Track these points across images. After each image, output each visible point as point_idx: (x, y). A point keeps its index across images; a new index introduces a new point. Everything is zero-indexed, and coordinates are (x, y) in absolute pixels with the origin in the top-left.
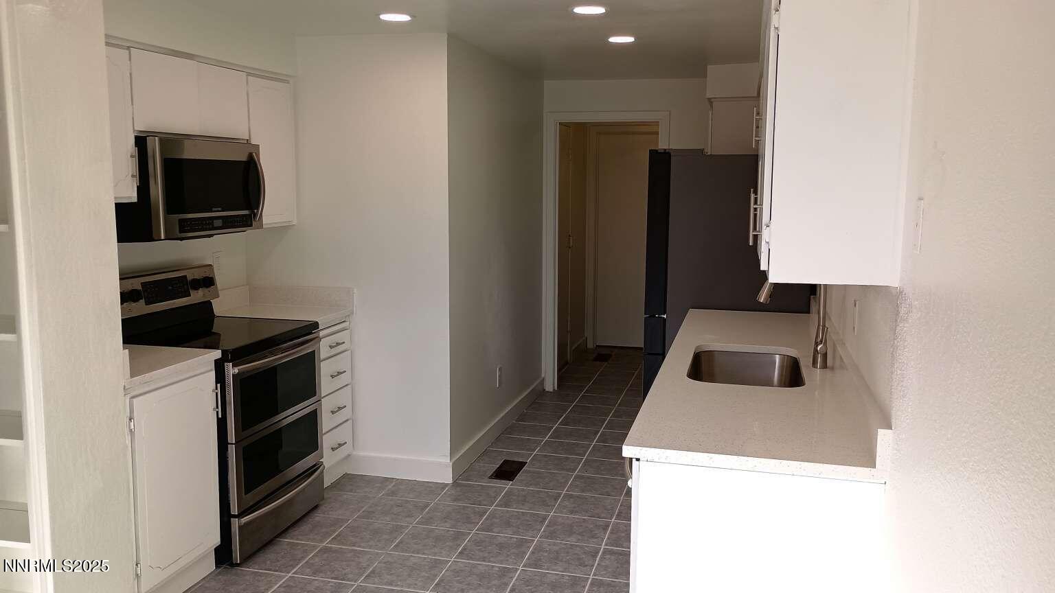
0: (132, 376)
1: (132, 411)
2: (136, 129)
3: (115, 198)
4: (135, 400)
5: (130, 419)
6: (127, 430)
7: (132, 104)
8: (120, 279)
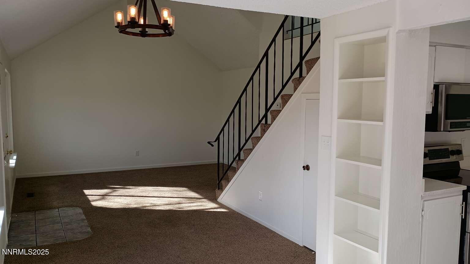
0: (425, 191)
1: (423, 207)
2: (435, 81)
3: (426, 112)
4: (425, 202)
5: (422, 211)
6: (421, 215)
7: (434, 70)
8: (424, 147)
